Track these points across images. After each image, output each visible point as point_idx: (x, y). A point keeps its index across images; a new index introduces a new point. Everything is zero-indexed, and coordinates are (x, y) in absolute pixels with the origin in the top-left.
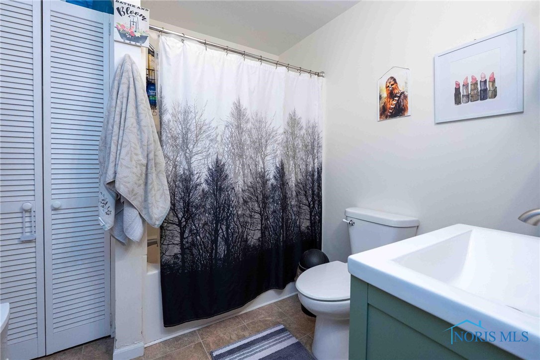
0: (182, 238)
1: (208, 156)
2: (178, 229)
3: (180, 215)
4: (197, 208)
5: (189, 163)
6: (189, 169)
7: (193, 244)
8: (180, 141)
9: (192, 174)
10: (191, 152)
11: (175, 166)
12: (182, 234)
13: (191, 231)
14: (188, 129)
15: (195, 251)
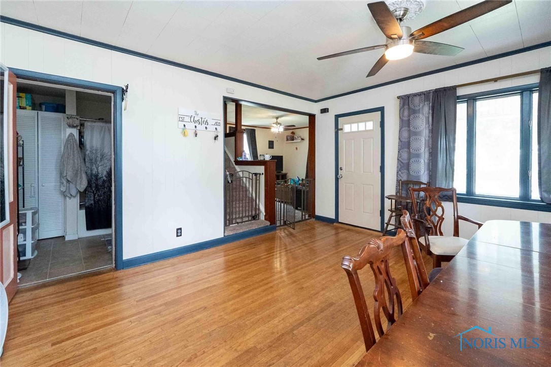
0: (94, 198)
1: (106, 167)
2: (93, 194)
3: (94, 189)
4: (101, 186)
5: (97, 169)
6: (98, 172)
7: (99, 200)
8: (94, 161)
9: (98, 173)
10: (98, 165)
11: (91, 170)
12: (94, 196)
13: (98, 195)
14: (97, 156)
15: (100, 203)
